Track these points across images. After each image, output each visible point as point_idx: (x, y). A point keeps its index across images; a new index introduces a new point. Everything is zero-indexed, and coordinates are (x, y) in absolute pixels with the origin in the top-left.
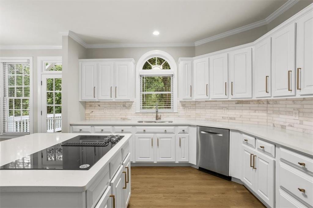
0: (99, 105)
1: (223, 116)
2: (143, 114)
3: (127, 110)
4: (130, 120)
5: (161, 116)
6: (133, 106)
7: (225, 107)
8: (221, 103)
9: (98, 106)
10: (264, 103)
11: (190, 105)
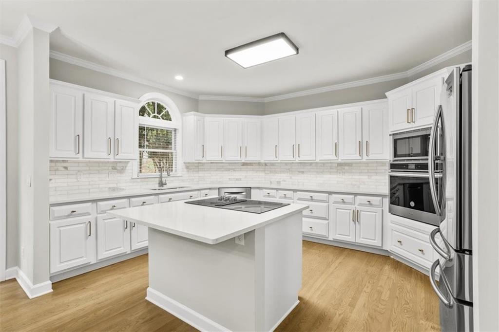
0: (66, 168)
1: (230, 177)
2: (143, 179)
3: (119, 175)
4: (123, 189)
5: (166, 180)
6: (127, 168)
7: (232, 169)
8: (228, 164)
9: (64, 169)
10: (263, 165)
11: (194, 167)
